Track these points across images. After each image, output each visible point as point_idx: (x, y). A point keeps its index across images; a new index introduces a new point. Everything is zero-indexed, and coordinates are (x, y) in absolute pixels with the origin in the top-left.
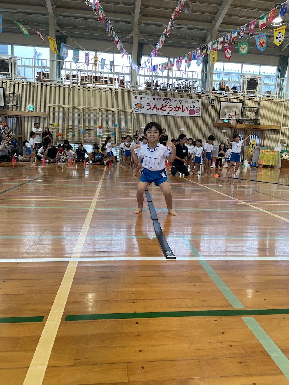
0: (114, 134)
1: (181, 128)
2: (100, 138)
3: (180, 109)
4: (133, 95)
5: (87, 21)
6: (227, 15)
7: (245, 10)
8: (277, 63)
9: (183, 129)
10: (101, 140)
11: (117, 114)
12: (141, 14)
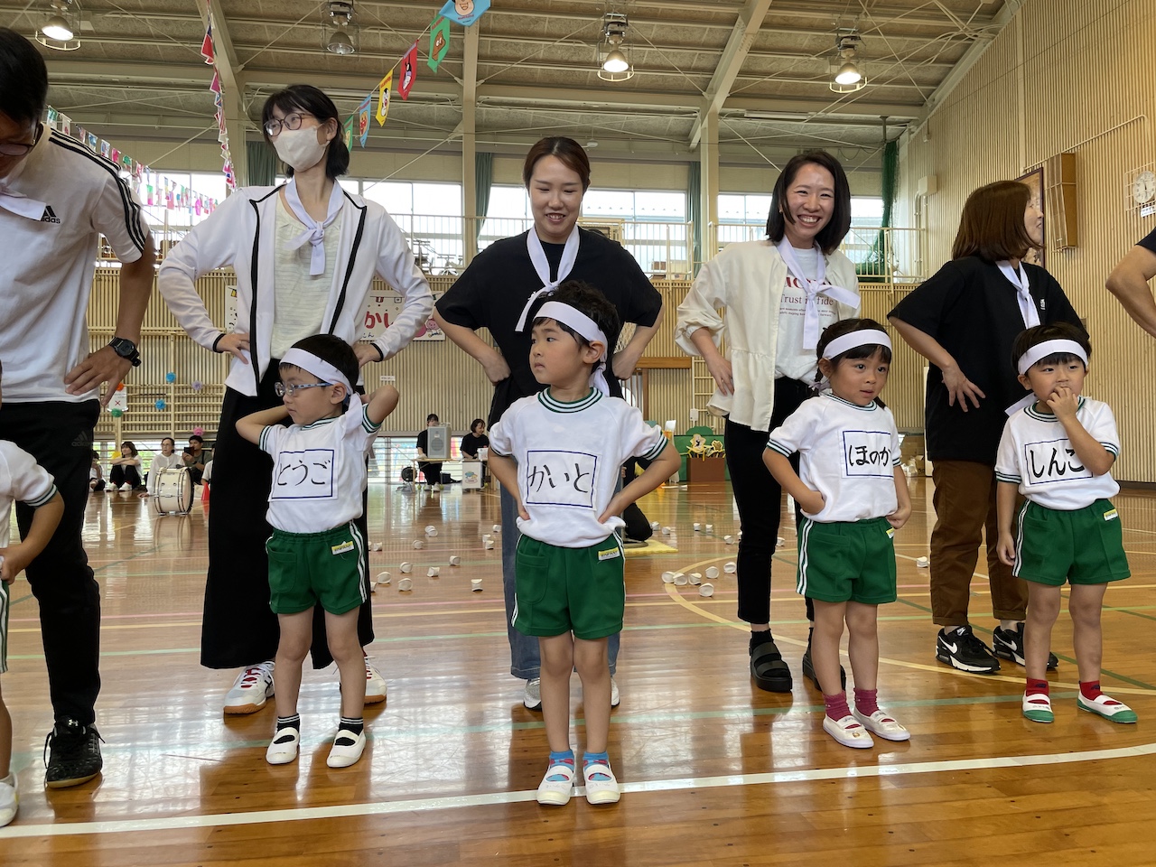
0: (163, 405)
1: (387, 377)
2: (120, 419)
3: (380, 321)
4: (227, 287)
5: (101, 91)
6: (480, 57)
7: (541, 45)
8: (684, 183)
9: (393, 378)
10: (123, 427)
11: (172, 344)
12: (242, 66)
